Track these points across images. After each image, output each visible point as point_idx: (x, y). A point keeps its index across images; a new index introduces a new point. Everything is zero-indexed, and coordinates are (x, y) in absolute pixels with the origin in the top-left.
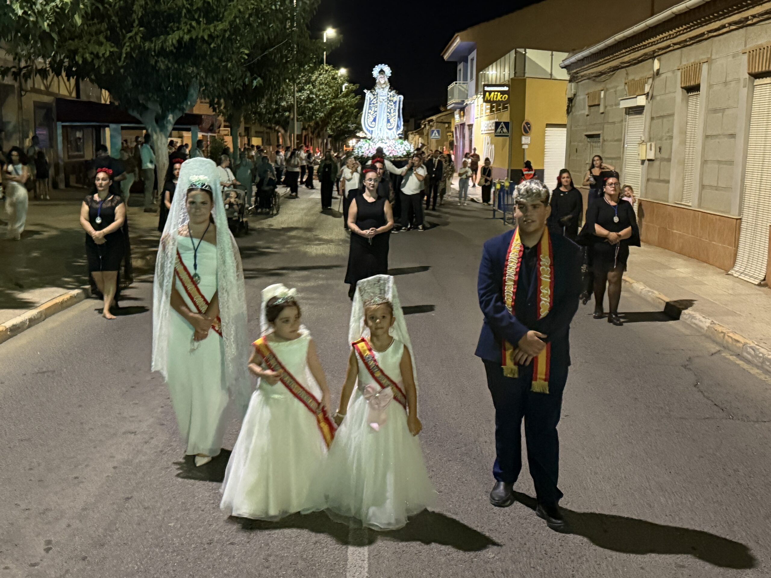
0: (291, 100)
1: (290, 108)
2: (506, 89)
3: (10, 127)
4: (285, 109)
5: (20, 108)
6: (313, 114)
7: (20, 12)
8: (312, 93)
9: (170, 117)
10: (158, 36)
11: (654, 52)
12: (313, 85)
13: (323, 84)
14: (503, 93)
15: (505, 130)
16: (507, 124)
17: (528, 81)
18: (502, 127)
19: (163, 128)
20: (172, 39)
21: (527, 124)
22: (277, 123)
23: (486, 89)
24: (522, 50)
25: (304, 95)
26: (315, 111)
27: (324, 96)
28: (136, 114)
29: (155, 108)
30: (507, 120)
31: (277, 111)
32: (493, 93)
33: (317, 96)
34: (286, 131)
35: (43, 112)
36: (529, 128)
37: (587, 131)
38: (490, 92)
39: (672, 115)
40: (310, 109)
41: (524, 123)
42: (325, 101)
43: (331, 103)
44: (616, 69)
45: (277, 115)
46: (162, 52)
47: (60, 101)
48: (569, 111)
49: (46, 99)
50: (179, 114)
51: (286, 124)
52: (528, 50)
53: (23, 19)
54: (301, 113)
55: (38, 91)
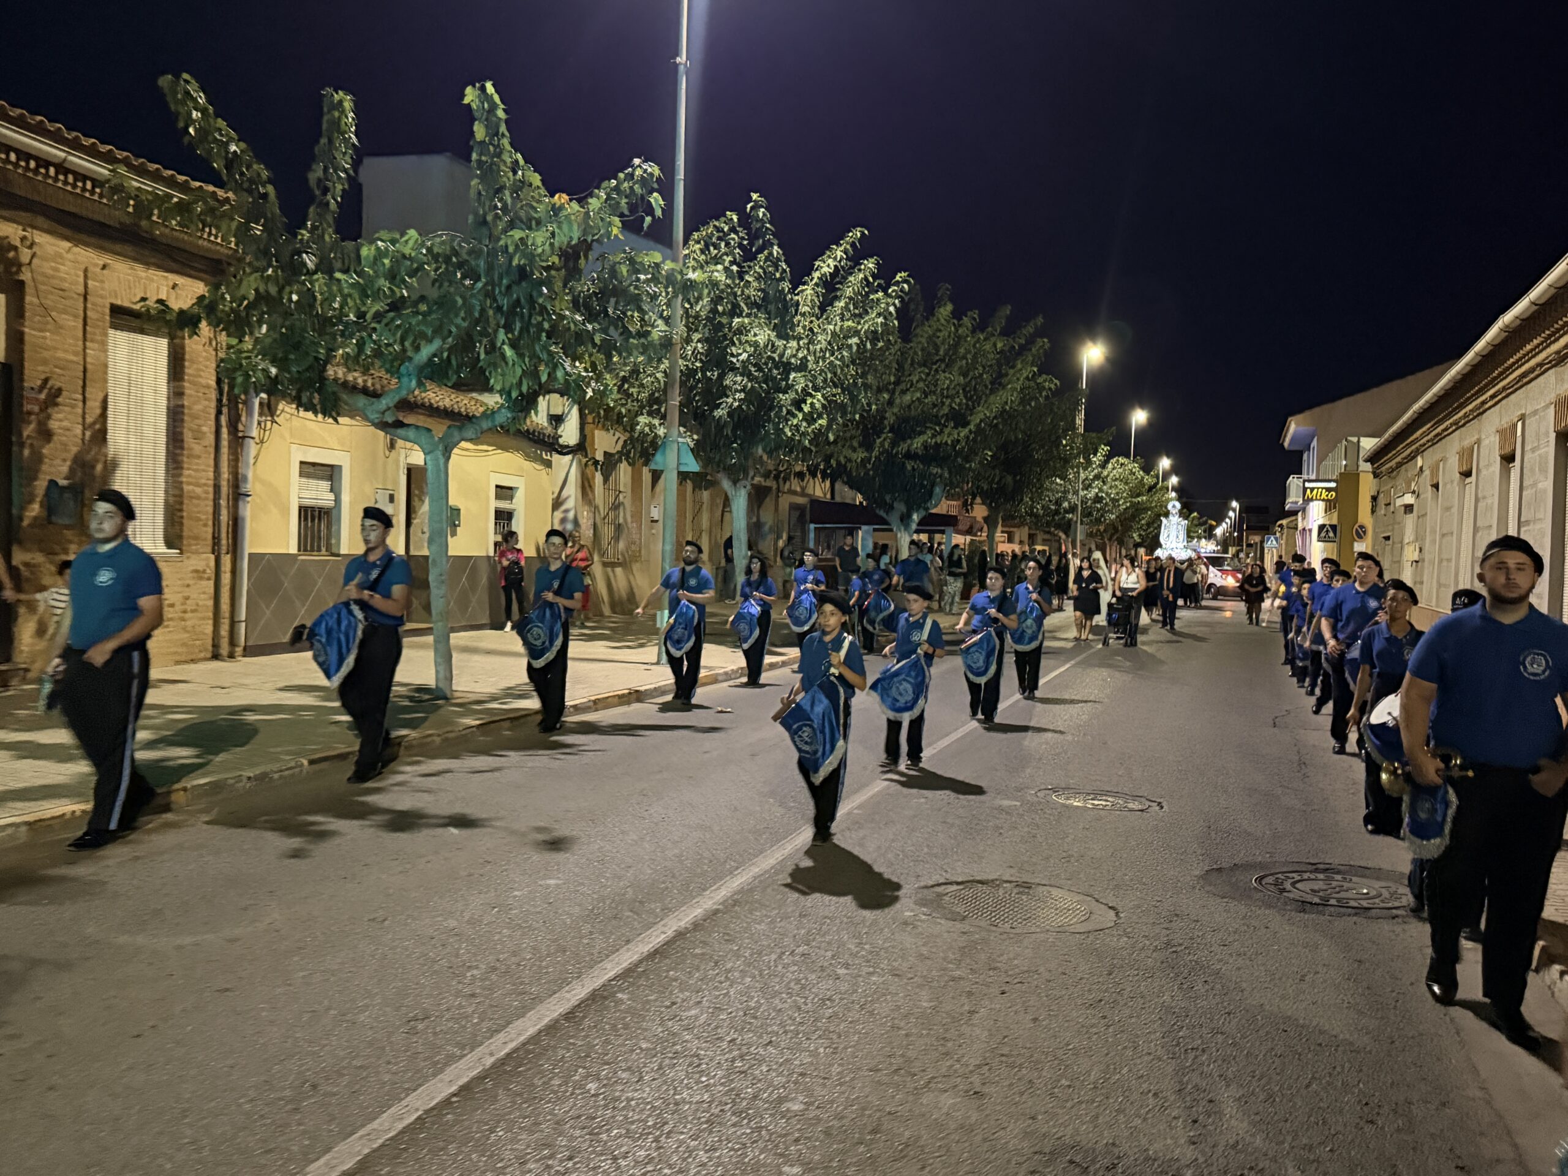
0: (1073, 499)
1: (1073, 509)
2: (1333, 485)
3: (766, 528)
4: (1067, 511)
5: (776, 509)
6: (1102, 516)
7: (789, 434)
8: (1101, 490)
9: (915, 517)
10: (904, 440)
11: (1417, 449)
12: (1103, 482)
13: (1116, 479)
14: (1328, 490)
15: (1331, 534)
16: (1334, 527)
17: (1361, 475)
18: (1327, 531)
19: (907, 527)
20: (917, 443)
21: (1361, 527)
22: (1058, 526)
23: (1307, 485)
24: (1355, 439)
25: (1092, 494)
26: (1103, 511)
27: (1117, 494)
28: (882, 513)
29: (900, 507)
30: (1335, 522)
31: (1057, 512)
32: (1315, 491)
33: (1108, 494)
34: (1067, 536)
35: (798, 513)
36: (1365, 532)
37: (1384, 532)
38: (1312, 489)
39: (1426, 514)
40: (1098, 511)
41: (1356, 526)
42: (1118, 501)
43: (1125, 502)
44: (1400, 465)
45: (1057, 518)
46: (910, 455)
47: (815, 502)
48: (1373, 512)
49: (801, 500)
50: (923, 513)
51: (1067, 527)
52: (1362, 439)
53: (791, 439)
54: (1087, 513)
55: (795, 493)
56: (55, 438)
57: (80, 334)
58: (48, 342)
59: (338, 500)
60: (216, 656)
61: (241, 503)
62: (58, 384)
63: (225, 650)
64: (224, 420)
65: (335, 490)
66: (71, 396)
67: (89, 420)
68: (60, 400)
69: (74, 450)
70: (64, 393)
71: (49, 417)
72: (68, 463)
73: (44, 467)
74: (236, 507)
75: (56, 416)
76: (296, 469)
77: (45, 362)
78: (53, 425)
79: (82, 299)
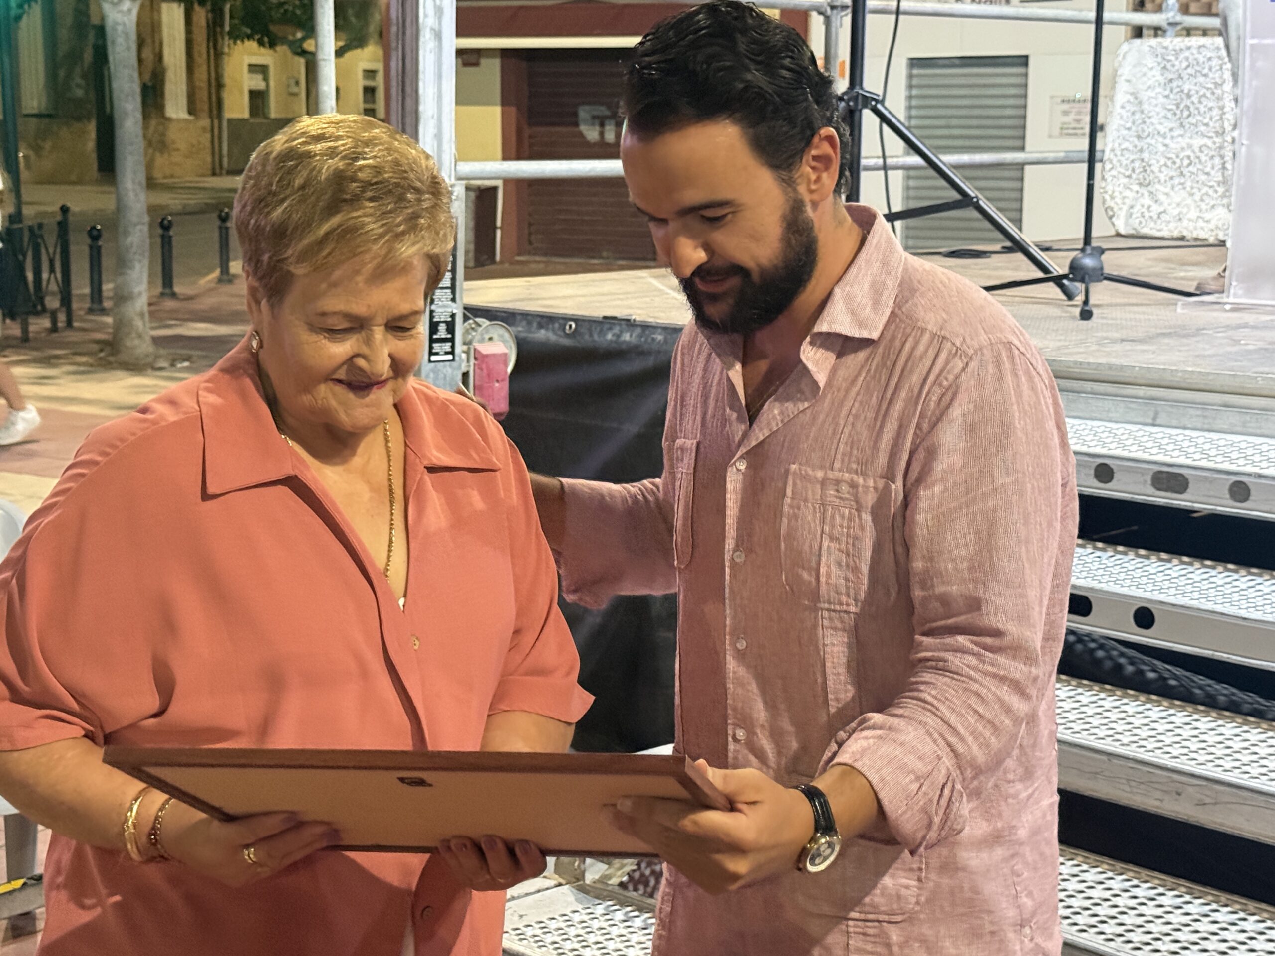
56: (144, 63)
57: (150, 8)
59: (268, 85)
60: (214, 174)
61: (221, 91)
63: (218, 171)
64: (211, 44)
65: (266, 79)
67: (156, 51)
69: (151, 67)
70: (146, 40)
72: (150, 74)
74: (219, 92)
75: (144, 52)
76: (245, 68)
78: (143, 56)
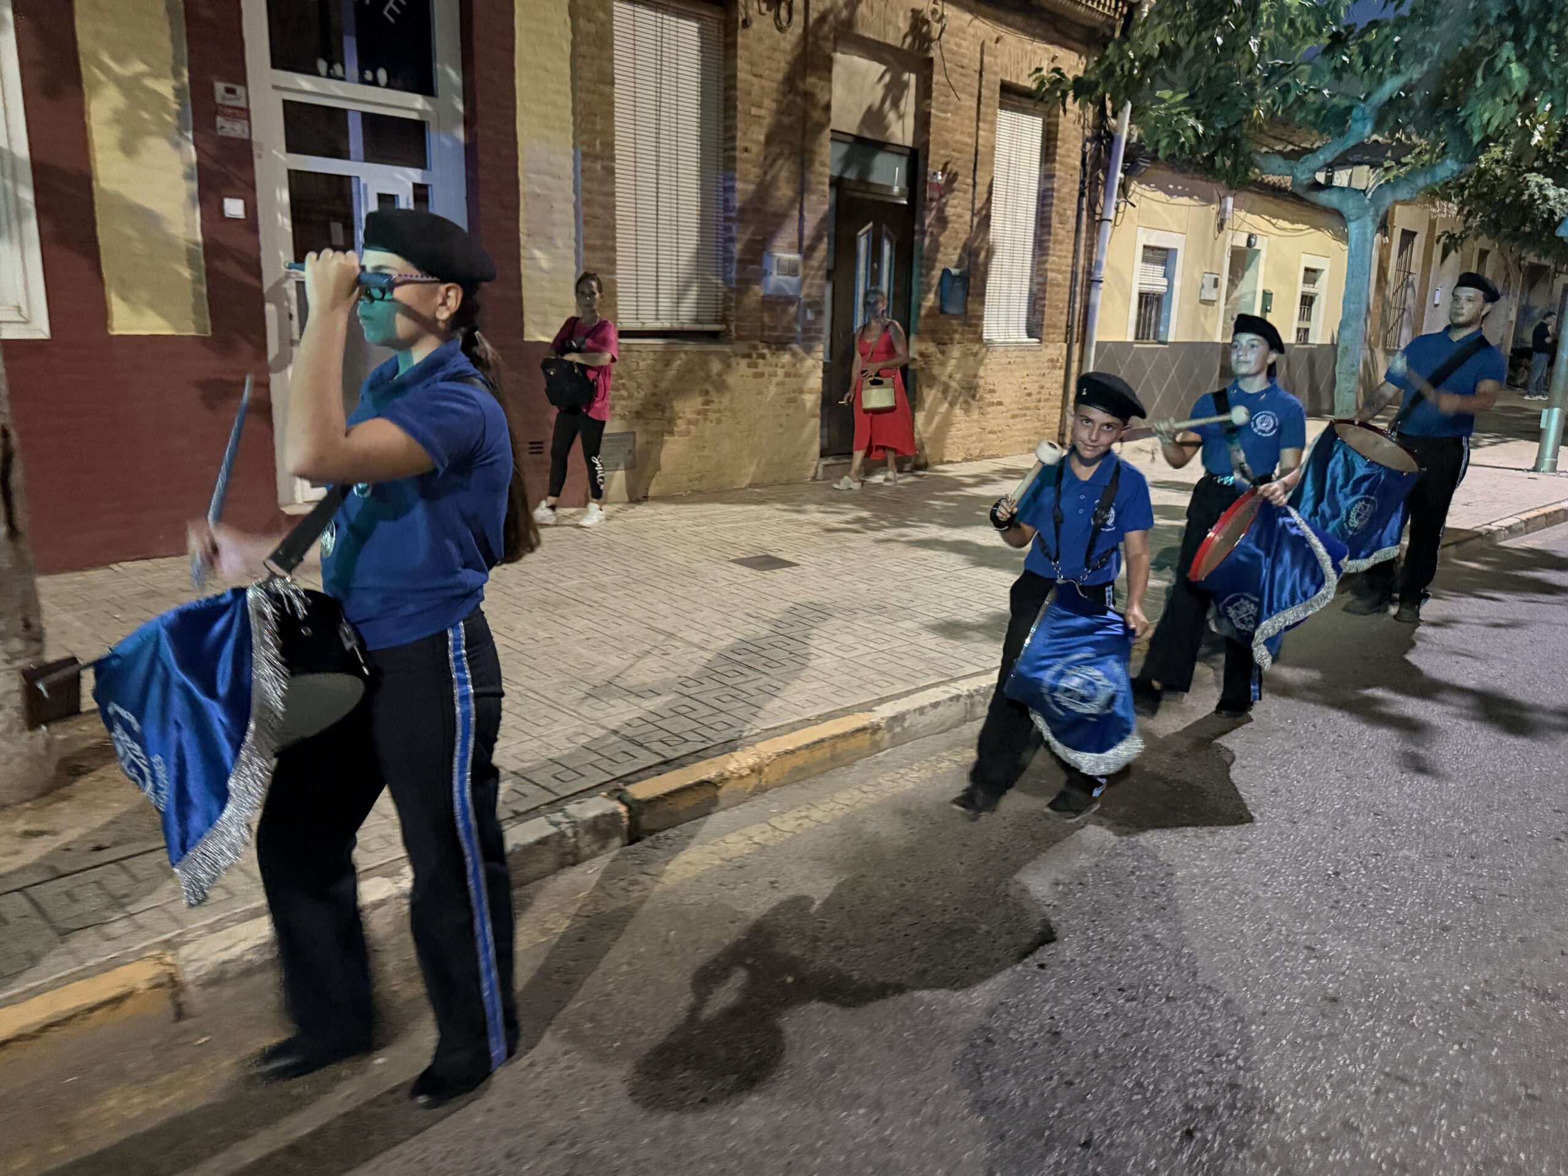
56: (950, 226)
57: (975, 114)
58: (949, 123)
59: (1170, 286)
61: (1093, 291)
62: (955, 169)
64: (1085, 201)
65: (1169, 275)
66: (964, 181)
67: (978, 205)
68: (956, 185)
69: (964, 237)
70: (960, 178)
71: (946, 204)
72: (959, 251)
73: (940, 256)
74: (1088, 294)
75: (951, 202)
76: (1140, 254)
77: (946, 145)
78: (949, 211)
79: (977, 76)
